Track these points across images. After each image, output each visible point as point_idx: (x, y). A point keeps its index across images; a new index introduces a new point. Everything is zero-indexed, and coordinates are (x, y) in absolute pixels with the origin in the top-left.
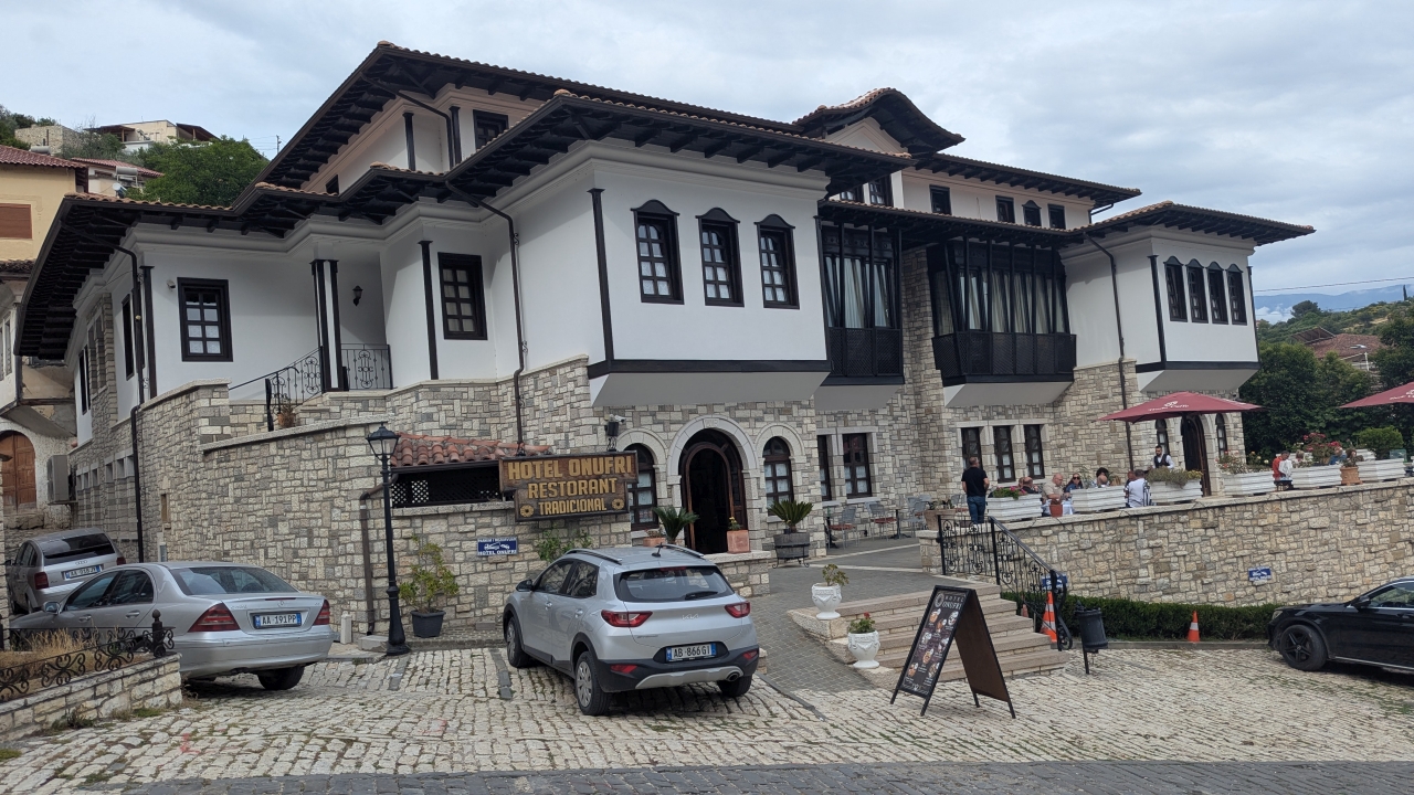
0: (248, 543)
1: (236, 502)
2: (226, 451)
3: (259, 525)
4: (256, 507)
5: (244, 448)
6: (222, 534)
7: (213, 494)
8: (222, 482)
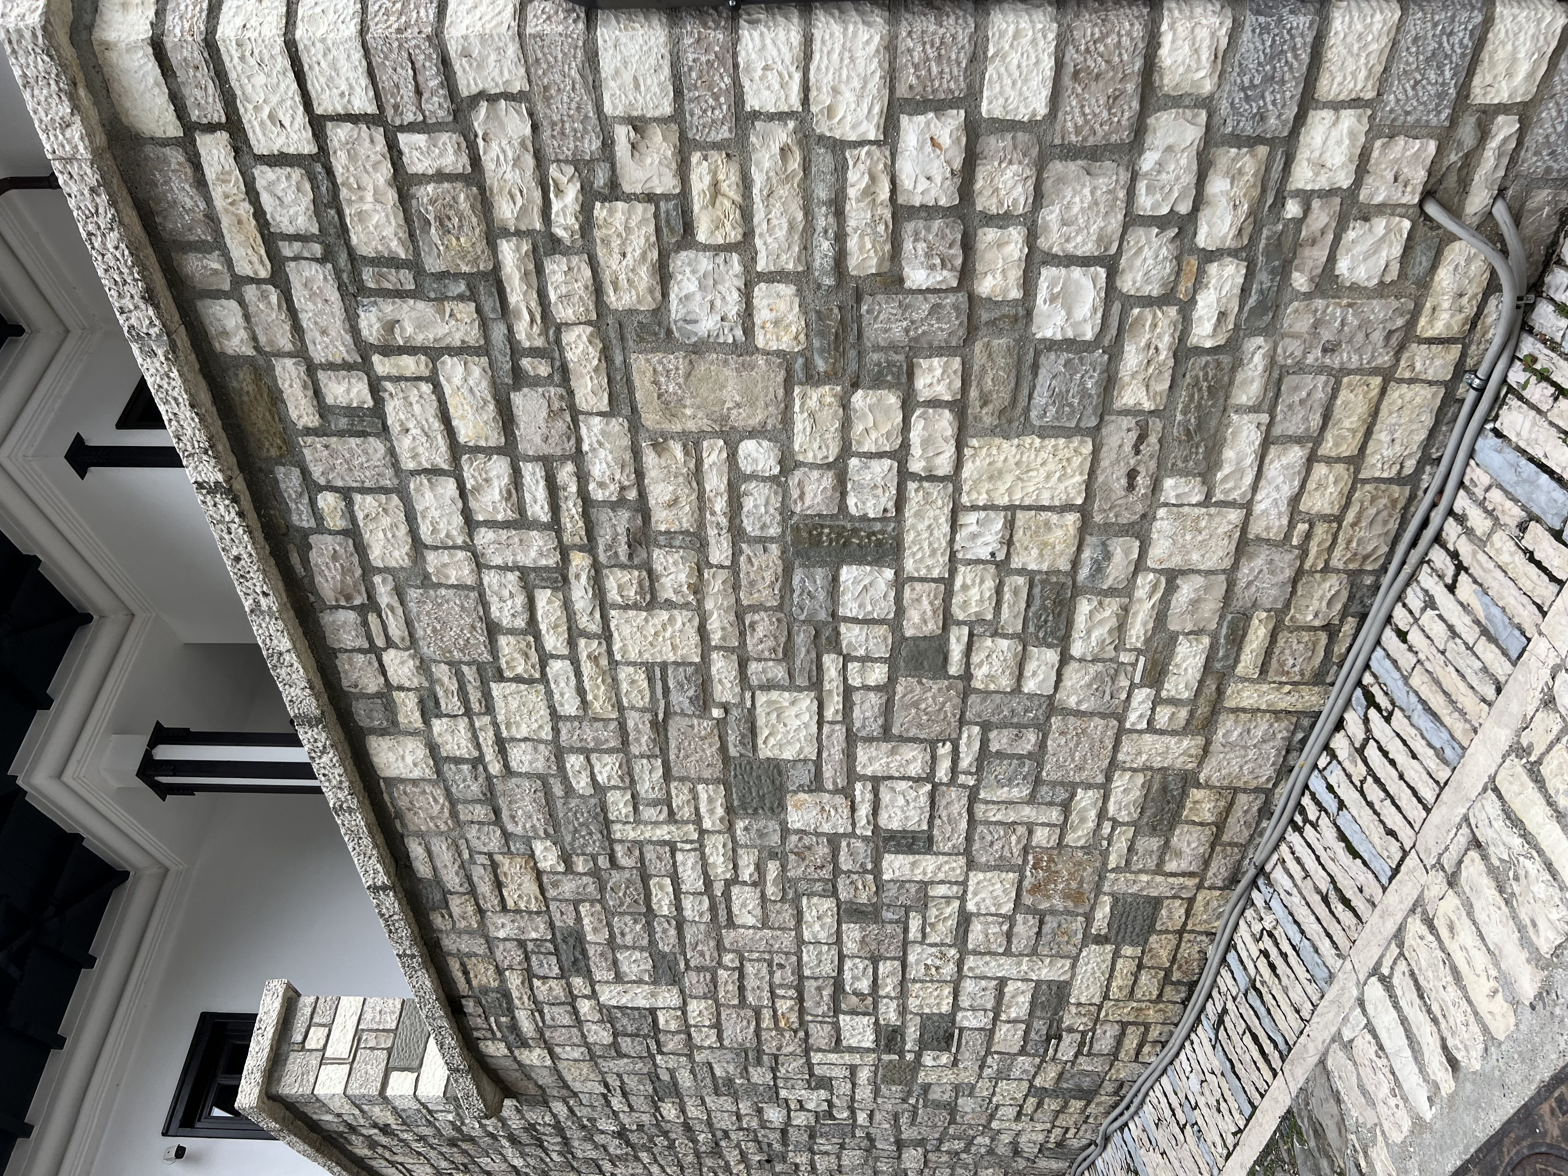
0: (852, 933)
1: (676, 980)
2: (470, 1006)
3: (773, 869)
4: (691, 879)
5: (438, 921)
6: (807, 1051)
7: (653, 1077)
8: (600, 1035)
